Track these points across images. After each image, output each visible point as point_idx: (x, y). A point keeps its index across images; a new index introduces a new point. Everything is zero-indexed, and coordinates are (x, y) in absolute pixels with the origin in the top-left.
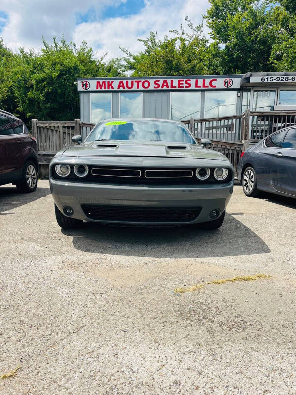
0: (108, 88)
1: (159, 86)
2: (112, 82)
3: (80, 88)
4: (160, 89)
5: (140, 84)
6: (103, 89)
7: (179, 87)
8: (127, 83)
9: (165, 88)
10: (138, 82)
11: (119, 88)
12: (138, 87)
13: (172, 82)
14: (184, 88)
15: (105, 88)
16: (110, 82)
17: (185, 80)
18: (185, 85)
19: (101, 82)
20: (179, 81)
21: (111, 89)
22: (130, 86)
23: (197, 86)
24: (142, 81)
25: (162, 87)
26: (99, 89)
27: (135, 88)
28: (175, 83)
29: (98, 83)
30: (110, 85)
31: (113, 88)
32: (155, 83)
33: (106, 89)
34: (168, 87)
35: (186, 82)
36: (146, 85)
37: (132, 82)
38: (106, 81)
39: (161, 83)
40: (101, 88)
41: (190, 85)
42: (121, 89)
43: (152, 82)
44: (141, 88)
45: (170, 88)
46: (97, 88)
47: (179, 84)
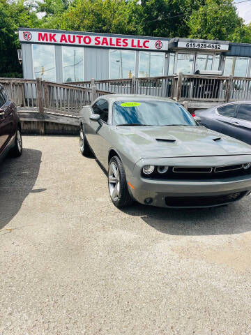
0: (51, 40)
1: (99, 43)
2: (55, 35)
3: (21, 38)
4: (100, 45)
5: (82, 39)
6: (45, 41)
7: (117, 45)
8: (69, 36)
9: (105, 45)
10: (80, 37)
11: (61, 41)
12: (80, 42)
13: (111, 40)
14: (122, 47)
15: (47, 40)
16: (52, 34)
17: (122, 39)
18: (122, 43)
19: (43, 34)
20: (117, 40)
21: (53, 42)
22: (72, 40)
23: (133, 46)
24: (84, 36)
25: (102, 44)
26: (41, 41)
27: (77, 42)
28: (114, 42)
29: (40, 35)
30: (52, 38)
31: (55, 41)
32: (96, 39)
33: (49, 42)
34: (107, 44)
35: (124, 41)
36: (87, 40)
37: (74, 37)
38: (48, 34)
39: (101, 40)
40: (43, 40)
41: (127, 44)
42: (64, 42)
43: (93, 38)
44: (82, 43)
45: (109, 46)
46: (39, 40)
47: (117, 42)
